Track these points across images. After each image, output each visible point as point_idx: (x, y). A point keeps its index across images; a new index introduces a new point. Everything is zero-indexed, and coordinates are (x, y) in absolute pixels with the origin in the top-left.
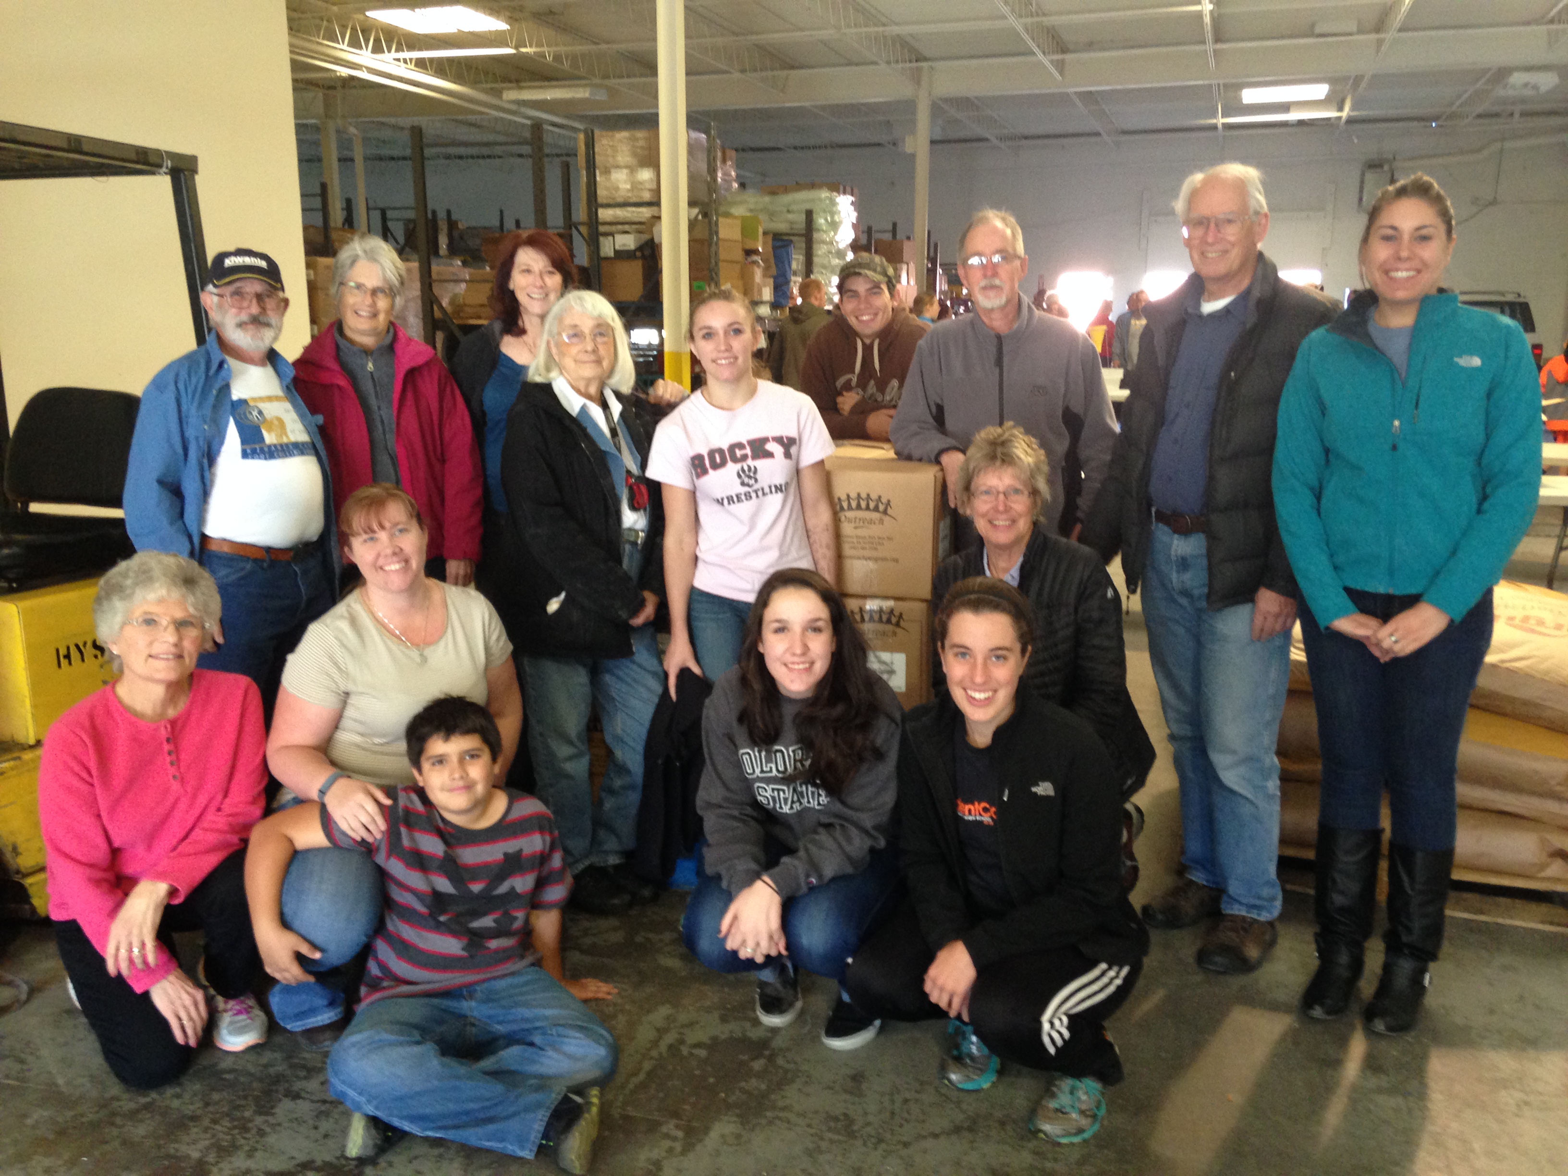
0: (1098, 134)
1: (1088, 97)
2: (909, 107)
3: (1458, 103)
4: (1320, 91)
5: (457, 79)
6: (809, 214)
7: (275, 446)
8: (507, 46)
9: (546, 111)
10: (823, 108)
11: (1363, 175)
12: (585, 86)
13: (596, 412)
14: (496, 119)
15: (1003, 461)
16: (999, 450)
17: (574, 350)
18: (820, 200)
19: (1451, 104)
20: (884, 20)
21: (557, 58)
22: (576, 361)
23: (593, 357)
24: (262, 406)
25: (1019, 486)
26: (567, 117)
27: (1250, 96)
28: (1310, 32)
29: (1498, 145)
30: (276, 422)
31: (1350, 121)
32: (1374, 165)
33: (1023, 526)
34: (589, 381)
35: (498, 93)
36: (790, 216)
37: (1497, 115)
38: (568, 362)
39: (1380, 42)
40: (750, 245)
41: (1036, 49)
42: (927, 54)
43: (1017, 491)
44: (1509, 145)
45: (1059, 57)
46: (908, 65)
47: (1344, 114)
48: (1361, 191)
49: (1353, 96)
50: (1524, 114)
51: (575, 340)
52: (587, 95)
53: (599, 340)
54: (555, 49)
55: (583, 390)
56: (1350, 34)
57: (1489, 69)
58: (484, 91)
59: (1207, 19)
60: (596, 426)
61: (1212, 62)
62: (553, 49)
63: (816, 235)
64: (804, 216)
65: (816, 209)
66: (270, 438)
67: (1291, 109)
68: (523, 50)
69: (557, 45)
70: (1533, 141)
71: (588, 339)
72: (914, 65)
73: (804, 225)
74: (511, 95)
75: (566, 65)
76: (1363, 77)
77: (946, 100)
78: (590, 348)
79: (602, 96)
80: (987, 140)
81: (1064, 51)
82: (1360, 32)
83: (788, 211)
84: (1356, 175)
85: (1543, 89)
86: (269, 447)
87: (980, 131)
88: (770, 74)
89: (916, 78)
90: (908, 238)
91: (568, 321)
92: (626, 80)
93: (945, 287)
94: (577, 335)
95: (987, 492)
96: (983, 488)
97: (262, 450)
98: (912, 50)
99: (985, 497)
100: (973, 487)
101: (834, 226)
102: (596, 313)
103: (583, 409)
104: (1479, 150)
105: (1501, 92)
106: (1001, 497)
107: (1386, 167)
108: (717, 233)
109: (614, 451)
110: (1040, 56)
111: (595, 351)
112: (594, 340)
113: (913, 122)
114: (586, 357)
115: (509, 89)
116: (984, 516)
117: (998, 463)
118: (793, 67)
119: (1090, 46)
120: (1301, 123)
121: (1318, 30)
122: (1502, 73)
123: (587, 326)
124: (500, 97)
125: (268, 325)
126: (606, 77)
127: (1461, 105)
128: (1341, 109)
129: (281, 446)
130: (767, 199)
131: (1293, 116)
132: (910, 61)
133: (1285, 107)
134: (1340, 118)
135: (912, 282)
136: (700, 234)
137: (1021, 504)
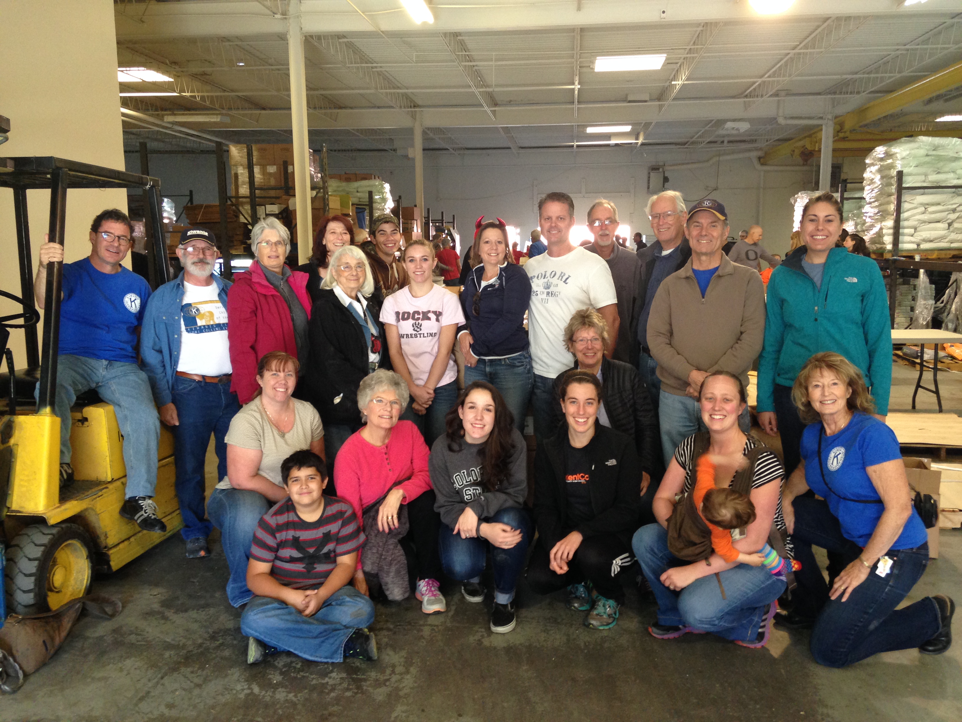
0: (509, 148)
1: (506, 130)
2: (410, 131)
3: (696, 136)
4: (627, 128)
5: (136, 108)
6: (371, 194)
7: (204, 326)
8: (175, 91)
9: (189, 128)
10: (358, 130)
11: (649, 173)
12: (217, 114)
13: (356, 305)
14: (153, 132)
15: (589, 325)
16: (586, 319)
17: (346, 274)
18: (375, 185)
19: (692, 138)
20: (399, 85)
21: (203, 98)
22: (347, 279)
23: (355, 278)
24: (199, 306)
25: (597, 337)
26: (199, 131)
27: (590, 130)
28: (625, 100)
29: (717, 158)
30: (207, 314)
31: (643, 144)
32: (655, 169)
33: (599, 355)
34: (353, 289)
35: (161, 118)
36: (358, 194)
37: (715, 142)
38: (343, 280)
39: (661, 107)
40: (345, 212)
41: (484, 105)
42: (420, 103)
43: (596, 339)
44: (721, 158)
45: (494, 109)
46: (410, 109)
47: (640, 141)
48: (649, 183)
49: (645, 133)
50: (729, 142)
51: (347, 269)
52: (218, 120)
53: (359, 270)
54: (202, 94)
55: (349, 293)
56: (646, 101)
57: (713, 120)
58: (151, 115)
59: (576, 92)
60: (357, 312)
61: (576, 114)
62: (200, 94)
63: (375, 205)
64: (367, 195)
65: (373, 190)
66: (200, 322)
67: (612, 138)
68: (184, 94)
69: (202, 92)
70: (736, 156)
71: (354, 269)
72: (413, 109)
73: (367, 200)
74: (170, 119)
75: (208, 103)
76: (650, 123)
77: (428, 129)
78: (354, 274)
79: (227, 120)
80: (447, 149)
81: (496, 105)
82: (651, 100)
83: (357, 192)
84: (645, 172)
85: (742, 131)
86: (200, 327)
87: (443, 145)
88: (329, 111)
89: (413, 116)
90: (416, 206)
91: (344, 260)
92: (242, 112)
93: (434, 233)
94: (348, 266)
95: (581, 340)
96: (581, 338)
97: (196, 329)
98: (412, 101)
99: (580, 343)
100: (574, 338)
101: (384, 200)
102: (358, 257)
103: (350, 304)
104: (708, 161)
105: (721, 132)
106: (589, 342)
107: (661, 170)
108: (328, 205)
109: (365, 324)
110: (486, 108)
111: (357, 275)
112: (356, 270)
113: (412, 139)
114: (353, 278)
115: (168, 115)
116: (581, 351)
117: (587, 326)
118: (341, 108)
119: (510, 103)
120: (617, 145)
121: (630, 98)
122: (720, 123)
123: (353, 263)
124: (162, 120)
125: (208, 263)
126: (230, 109)
127: (698, 138)
128: (637, 139)
129: (208, 326)
130: (344, 184)
131: (613, 142)
132: (411, 107)
133: (608, 136)
134: (637, 143)
135: (419, 231)
136: (318, 205)
137: (598, 345)
